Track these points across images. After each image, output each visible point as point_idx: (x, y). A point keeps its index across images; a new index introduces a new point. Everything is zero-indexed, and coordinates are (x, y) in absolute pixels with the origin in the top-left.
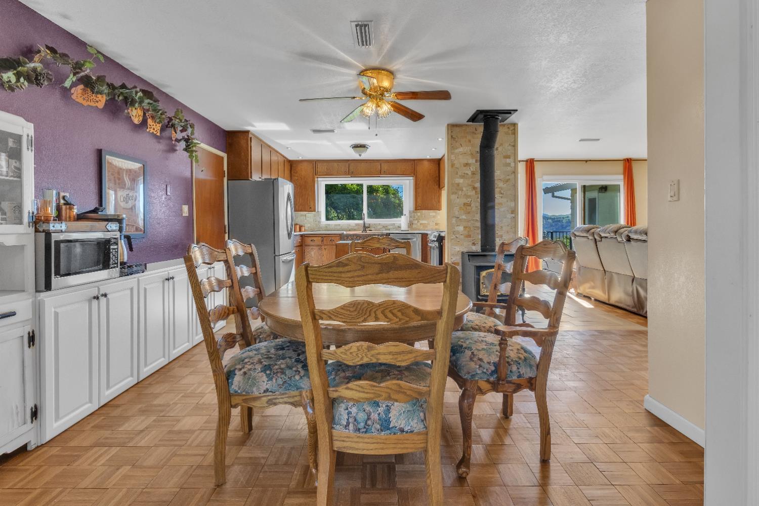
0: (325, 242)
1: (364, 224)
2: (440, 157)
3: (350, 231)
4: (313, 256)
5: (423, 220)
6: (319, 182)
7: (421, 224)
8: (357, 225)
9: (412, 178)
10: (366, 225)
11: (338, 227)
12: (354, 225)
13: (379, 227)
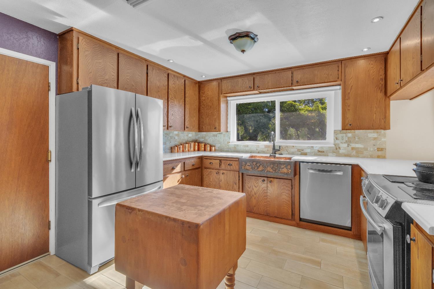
0: (223, 166)
1: (274, 146)
2: (387, 49)
3: (259, 153)
4: (211, 180)
5: (356, 143)
6: (229, 101)
7: (353, 149)
8: (266, 146)
9: (338, 87)
10: (277, 148)
11: (247, 149)
12: (264, 147)
13: (293, 150)
